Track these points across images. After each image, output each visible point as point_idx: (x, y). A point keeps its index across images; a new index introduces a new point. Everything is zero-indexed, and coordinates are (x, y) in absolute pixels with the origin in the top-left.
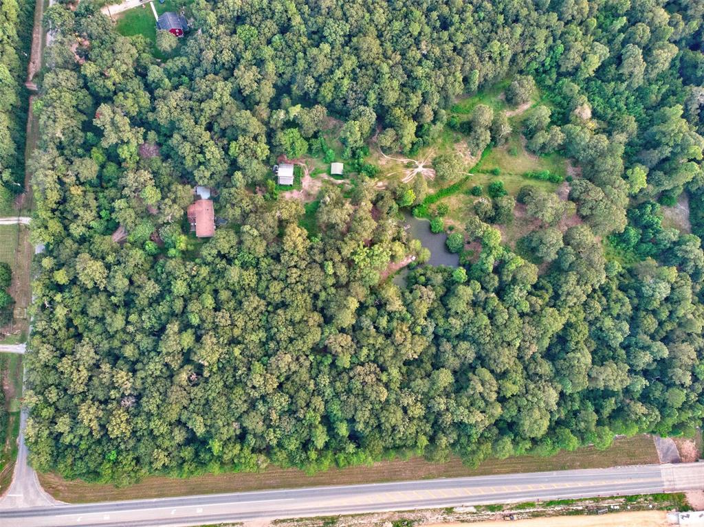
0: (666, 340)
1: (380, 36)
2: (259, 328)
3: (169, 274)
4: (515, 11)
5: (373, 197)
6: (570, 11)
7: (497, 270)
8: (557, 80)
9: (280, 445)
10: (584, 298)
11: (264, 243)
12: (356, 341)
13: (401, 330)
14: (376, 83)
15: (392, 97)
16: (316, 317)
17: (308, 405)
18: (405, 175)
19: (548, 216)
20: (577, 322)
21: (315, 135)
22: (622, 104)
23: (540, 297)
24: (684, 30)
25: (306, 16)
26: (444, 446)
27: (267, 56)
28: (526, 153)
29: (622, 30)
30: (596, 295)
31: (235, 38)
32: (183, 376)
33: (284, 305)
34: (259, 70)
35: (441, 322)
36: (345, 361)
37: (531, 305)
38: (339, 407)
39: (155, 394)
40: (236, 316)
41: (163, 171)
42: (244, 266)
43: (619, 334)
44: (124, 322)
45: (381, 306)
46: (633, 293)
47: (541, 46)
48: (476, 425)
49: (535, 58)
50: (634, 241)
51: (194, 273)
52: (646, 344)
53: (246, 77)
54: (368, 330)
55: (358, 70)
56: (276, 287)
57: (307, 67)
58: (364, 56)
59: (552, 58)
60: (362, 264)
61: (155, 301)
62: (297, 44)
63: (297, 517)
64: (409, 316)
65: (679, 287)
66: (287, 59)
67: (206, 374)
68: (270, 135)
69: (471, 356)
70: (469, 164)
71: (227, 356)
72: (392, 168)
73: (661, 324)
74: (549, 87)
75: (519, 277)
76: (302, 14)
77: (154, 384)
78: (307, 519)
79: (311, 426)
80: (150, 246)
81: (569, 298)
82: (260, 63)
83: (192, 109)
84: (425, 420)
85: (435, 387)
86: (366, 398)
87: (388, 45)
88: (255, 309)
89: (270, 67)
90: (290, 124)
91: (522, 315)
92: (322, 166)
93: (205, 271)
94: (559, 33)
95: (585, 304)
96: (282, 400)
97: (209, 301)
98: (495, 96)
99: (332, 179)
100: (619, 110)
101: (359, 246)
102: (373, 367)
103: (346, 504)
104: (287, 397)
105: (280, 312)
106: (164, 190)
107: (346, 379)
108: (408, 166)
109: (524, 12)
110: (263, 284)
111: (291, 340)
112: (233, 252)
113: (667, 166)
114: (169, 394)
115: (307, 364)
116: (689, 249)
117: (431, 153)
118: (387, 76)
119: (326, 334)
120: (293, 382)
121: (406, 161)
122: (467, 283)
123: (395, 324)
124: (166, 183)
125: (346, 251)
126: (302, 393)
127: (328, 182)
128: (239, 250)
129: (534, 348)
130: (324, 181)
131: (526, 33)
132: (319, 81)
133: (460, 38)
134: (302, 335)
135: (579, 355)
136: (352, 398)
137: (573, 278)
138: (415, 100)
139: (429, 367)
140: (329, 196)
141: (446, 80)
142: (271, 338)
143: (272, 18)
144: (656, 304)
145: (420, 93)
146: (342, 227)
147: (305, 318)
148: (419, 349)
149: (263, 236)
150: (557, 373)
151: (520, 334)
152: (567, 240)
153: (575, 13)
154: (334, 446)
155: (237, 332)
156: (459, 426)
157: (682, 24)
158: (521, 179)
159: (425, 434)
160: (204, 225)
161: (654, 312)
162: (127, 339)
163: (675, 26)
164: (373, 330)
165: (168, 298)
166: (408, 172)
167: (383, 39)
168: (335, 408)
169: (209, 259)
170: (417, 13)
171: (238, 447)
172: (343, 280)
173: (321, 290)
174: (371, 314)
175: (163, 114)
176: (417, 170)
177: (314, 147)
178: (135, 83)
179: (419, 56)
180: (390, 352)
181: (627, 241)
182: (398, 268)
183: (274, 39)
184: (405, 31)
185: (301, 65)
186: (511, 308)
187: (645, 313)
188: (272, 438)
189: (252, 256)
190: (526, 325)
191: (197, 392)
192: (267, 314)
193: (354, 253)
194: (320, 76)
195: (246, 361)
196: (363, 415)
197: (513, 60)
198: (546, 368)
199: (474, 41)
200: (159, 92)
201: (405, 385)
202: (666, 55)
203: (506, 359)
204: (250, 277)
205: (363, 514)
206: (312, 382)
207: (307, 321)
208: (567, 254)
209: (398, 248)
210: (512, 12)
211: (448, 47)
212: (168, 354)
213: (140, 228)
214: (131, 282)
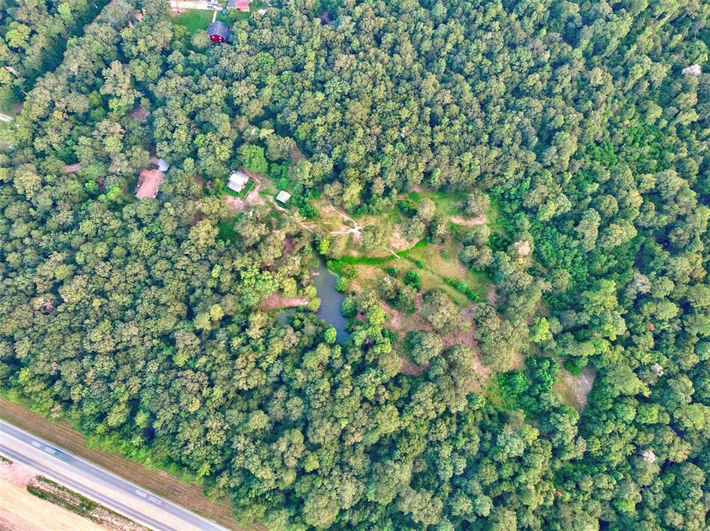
0: (499, 501)
1: (373, 107)
2: (130, 293)
3: (88, 213)
4: (501, 137)
5: (293, 231)
6: (550, 158)
7: (366, 348)
8: (518, 211)
9: (80, 404)
10: (433, 415)
11: (175, 226)
12: (203, 347)
13: (247, 359)
14: (348, 142)
15: (352, 158)
16: (180, 308)
17: (124, 381)
18: (339, 229)
19: (437, 320)
20: (415, 434)
21: (280, 162)
22: (568, 260)
23: (391, 392)
24: (652, 220)
25: (320, 66)
26: (221, 486)
27: (269, 82)
28: (457, 261)
29: (594, 195)
30: (448, 419)
31: (252, 59)
32: (39, 302)
33: (160, 284)
34: (257, 90)
35: (288, 369)
36: (180, 360)
37: (377, 395)
38: (150, 397)
39: (6, 304)
40: (115, 272)
41: (135, 132)
42: (149, 236)
43: (450, 468)
44: (26, 233)
45: (245, 327)
46: (489, 436)
47: (510, 174)
48: (261, 481)
49: (501, 184)
50: (520, 389)
51: (105, 221)
52: (474, 493)
53: (241, 90)
54: (219, 342)
55: (338, 125)
56: (163, 265)
57: (297, 104)
58: (348, 115)
59: (518, 190)
60: (246, 282)
61: (64, 229)
62: (299, 84)
63: (61, 484)
64: (261, 348)
65: (534, 453)
66: (285, 92)
67: (60, 309)
68: (239, 143)
69: (296, 414)
70: (400, 246)
71: (87, 303)
72: (331, 219)
73: (501, 480)
74: (508, 215)
75: (380, 362)
76: (317, 64)
77: (14, 294)
78: (68, 491)
79: (116, 401)
80: (91, 186)
81: (418, 407)
82: (261, 85)
83: (186, 95)
84: (220, 452)
85: (246, 425)
86: (178, 402)
87: (375, 117)
88: (136, 275)
89: (267, 92)
90: (262, 143)
91: (365, 400)
92: (273, 189)
93: (115, 224)
94: (532, 171)
95: (433, 422)
96: (106, 364)
97: (102, 249)
98: (455, 201)
99: (275, 204)
100: (564, 263)
101: (253, 264)
102: (203, 378)
103: (111, 497)
104: (112, 364)
105: (153, 288)
106: (126, 144)
107: (171, 376)
108: (346, 223)
109: (508, 141)
110: (155, 258)
111: (148, 317)
112: (147, 220)
113: (581, 332)
114: (17, 309)
115: (148, 344)
116: (561, 419)
117: (372, 221)
118: (357, 140)
119: (178, 327)
120: (128, 354)
121: (347, 218)
122: (332, 346)
123: (244, 349)
124: (132, 142)
125: (238, 264)
126: (127, 369)
127: (270, 204)
128: (153, 221)
129: (358, 438)
130: (268, 202)
131: (502, 159)
132: (301, 119)
133: (440, 138)
134: (158, 317)
135: (397, 466)
136: (165, 395)
137: (429, 389)
138: (372, 170)
139: (253, 404)
140: (254, 212)
141: (407, 166)
142: (133, 307)
143: (292, 57)
144: (502, 457)
145: (379, 166)
146: (249, 242)
147: (169, 304)
148: (253, 383)
149: (178, 218)
150: (369, 475)
151: (351, 416)
152: (446, 353)
153: (554, 162)
154: (125, 430)
155: (108, 287)
156: (247, 475)
157: (652, 214)
158: (441, 281)
159: (213, 465)
160: (147, 190)
161: (499, 466)
162: (19, 248)
163: (645, 213)
164: (222, 345)
165: (73, 232)
166: (344, 228)
167: (374, 111)
168: (146, 396)
169: (126, 216)
170: (413, 103)
171: (42, 386)
172: (224, 288)
173: (199, 287)
174: (231, 331)
175: (159, 90)
176: (352, 230)
177: (273, 170)
178: (154, 58)
179: (396, 137)
180: (224, 372)
181: (512, 385)
182: (287, 305)
183: (284, 73)
184: (394, 112)
185: (293, 101)
186: (358, 388)
187: (489, 461)
188: (76, 394)
189: (159, 230)
190: (361, 411)
191: (41, 319)
192: (143, 284)
193: (245, 269)
194: (304, 116)
195: (100, 314)
196: (166, 415)
197: (482, 176)
198: (359, 462)
199: (453, 146)
200: (169, 72)
201: (220, 409)
202: (623, 233)
203: (324, 432)
204: (147, 247)
205: (120, 516)
206: (143, 363)
207: (169, 307)
208: (438, 365)
209: (290, 285)
210: (497, 137)
211: (426, 141)
212: (41, 276)
213: (91, 168)
214: (54, 205)
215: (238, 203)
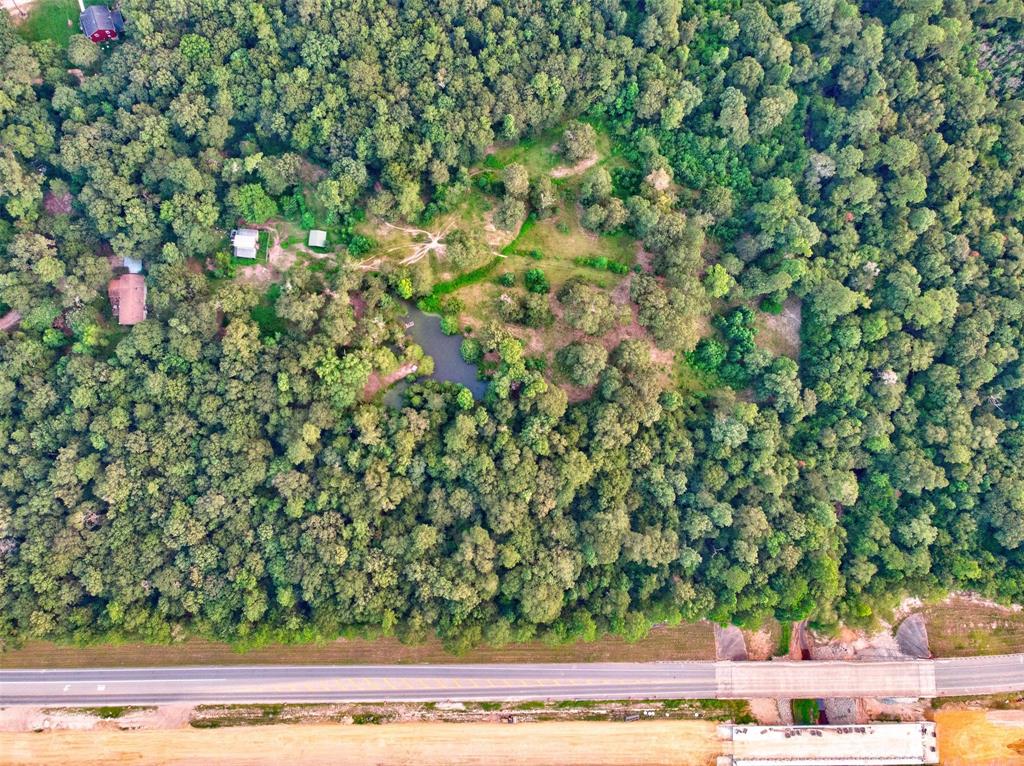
0: (737, 502)
1: (382, 58)
2: (187, 457)
3: (71, 377)
4: (575, 32)
5: (355, 284)
6: (652, 35)
7: (515, 394)
8: (634, 128)
9: (202, 612)
10: (626, 440)
11: (198, 344)
12: (315, 482)
13: (376, 472)
14: (371, 127)
15: (387, 149)
16: (261, 448)
17: (242, 564)
18: (412, 252)
19: (588, 323)
20: (614, 470)
21: (289, 192)
22: (721, 167)
23: (567, 435)
24: (811, 69)
25: (280, 24)
26: (417, 628)
27: (219, 82)
28: (582, 230)
29: (726, 65)
30: (646, 436)
31: (177, 54)
32: (78, 519)
33: (219, 428)
34: (208, 100)
35: (432, 462)
36: (295, 509)
37: (552, 446)
38: (282, 569)
39: (38, 539)
40: (154, 440)
41: (70, 236)
42: (171, 373)
43: (670, 492)
44: (6, 440)
45: (355, 434)
46: (700, 434)
47: (607, 82)
48: (461, 602)
49: (600, 99)
50: (716, 361)
51: (102, 379)
52: (707, 506)
53: (187, 112)
54: (332, 467)
55: (346, 107)
56: (210, 403)
57: (275, 99)
58: (355, 88)
59: (625, 98)
60: (329, 379)
61: (52, 412)
62: (263, 66)
63: (229, 703)
64: (388, 452)
65: (760, 431)
66: (250, 87)
67: (111, 515)
68: (222, 190)
69: (466, 509)
70: (502, 241)
71: (140, 493)
72: (395, 241)
73: (732, 478)
74: (623, 137)
75: (540, 406)
76: (274, 22)
77: (40, 524)
78: (241, 706)
79: (243, 591)
80: (51, 337)
81: (606, 439)
82: (211, 91)
83: (110, 151)
84: (397, 591)
85: (413, 549)
86: (318, 559)
87: (392, 72)
88: (183, 431)
89: (224, 98)
90: (253, 177)
91: (539, 458)
92: (298, 232)
93: (117, 377)
94: (634, 65)
95: (630, 446)
96: (208, 555)
97: (119, 418)
98: (548, 145)
99: (311, 252)
100: (718, 174)
101: (326, 353)
102: (335, 518)
103: (293, 690)
104: (215, 551)
105: (214, 437)
106: (69, 262)
107: (295, 534)
108: (418, 239)
109: (587, 33)
110: (194, 399)
111: (227, 476)
112: (156, 354)
113: (769, 261)
114: (56, 540)
115: (246, 509)
116: (779, 380)
117: (451, 223)
118: (383, 119)
119: (272, 472)
120: (226, 530)
121: (415, 232)
122: (472, 412)
123: (368, 462)
124: (74, 252)
125: (307, 361)
126: (236, 549)
127: (304, 255)
128: (165, 351)
129: (551, 504)
130: (300, 254)
131: (588, 64)
132: (292, 120)
133: (493, 68)
134: (240, 471)
135: (609, 516)
136: (300, 560)
137: (612, 412)
138: (421, 155)
139: (410, 520)
140: (292, 282)
141: (466, 127)
142: (200, 471)
143: (232, 25)
144: (725, 453)
145: (428, 144)
146: (306, 326)
147: (245, 449)
148: (398, 498)
149: (197, 334)
150: (580, 539)
151: (533, 484)
152: (614, 357)
153: (659, 38)
154: (273, 617)
155: (155, 462)
156: (441, 602)
157: (808, 62)
158: (572, 266)
159: (395, 610)
160: (131, 307)
161: (725, 463)
162: (9, 462)
163: (800, 63)
164: (338, 469)
165: (67, 411)
166: (417, 248)
167: (387, 62)
168: (277, 570)
169: (125, 360)
170: (436, 30)
171: (145, 614)
172: (304, 399)
173: (272, 411)
174: (339, 446)
175: (69, 160)
176: (429, 246)
177: (286, 208)
178: (33, 112)
179: (433, 91)
180: (357, 500)
181: (706, 360)
182: (392, 381)
183: (232, 57)
184: (416, 54)
185: (267, 97)
186: (526, 449)
187: (711, 463)
188: (191, 604)
189: (181, 360)
190: (542, 474)
191: (95, 539)
192: (198, 438)
193: (319, 364)
194: (294, 113)
195: (165, 500)
196: (312, 582)
197: (570, 98)
198: (563, 531)
199: (515, 70)
200: (67, 125)
201: (374, 543)
202: (781, 105)
203: (510, 516)
204: (177, 390)
205: (316, 705)
206: (251, 533)
207: (247, 453)
208: (609, 378)
209: (385, 358)
210: (570, 33)
211: (477, 79)
212: (60, 486)
213: (37, 311)
214: (19, 386)
215: (261, 271)
